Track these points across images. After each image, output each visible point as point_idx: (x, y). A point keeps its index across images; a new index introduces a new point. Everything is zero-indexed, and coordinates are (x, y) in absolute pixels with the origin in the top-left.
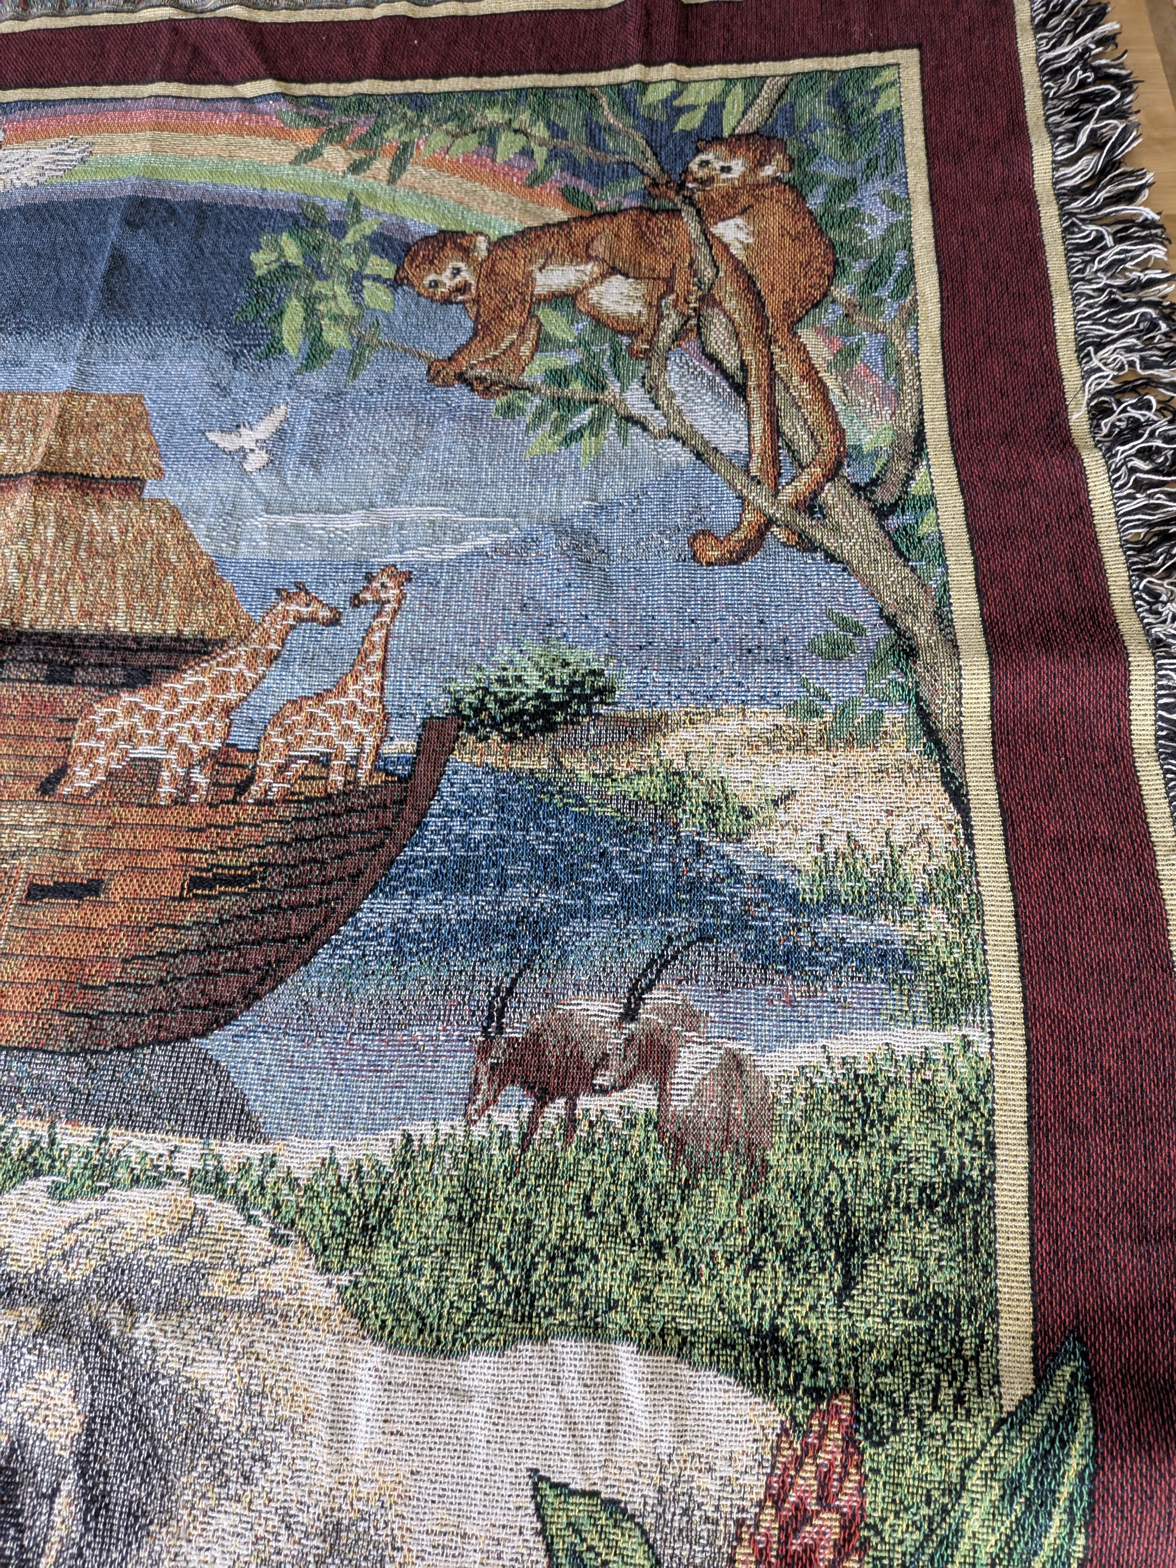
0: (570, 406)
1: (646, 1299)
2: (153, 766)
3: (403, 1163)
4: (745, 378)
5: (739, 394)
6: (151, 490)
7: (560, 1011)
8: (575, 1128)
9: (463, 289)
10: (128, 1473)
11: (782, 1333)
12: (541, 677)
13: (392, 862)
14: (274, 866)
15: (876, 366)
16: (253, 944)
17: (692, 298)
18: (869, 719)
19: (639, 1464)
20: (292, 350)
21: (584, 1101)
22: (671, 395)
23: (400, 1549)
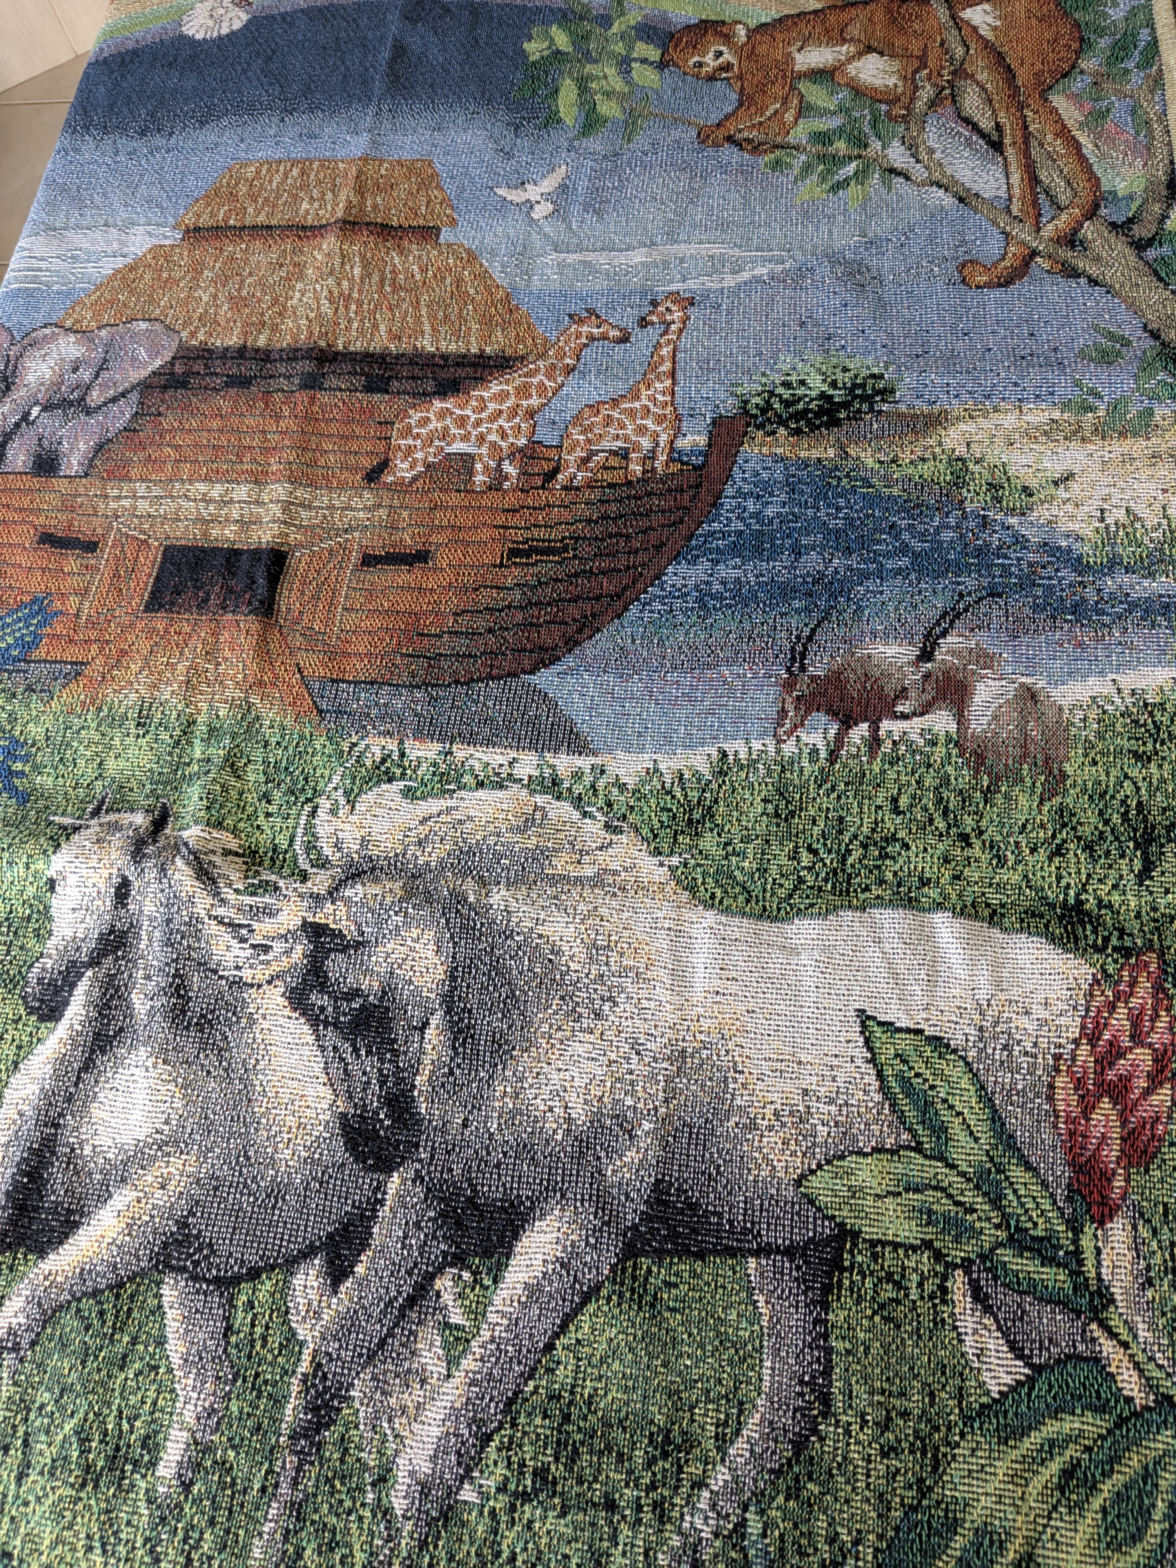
0: (837, 161)
1: (957, 877)
2: (467, 460)
3: (720, 773)
4: (1001, 136)
5: (996, 150)
6: (446, 235)
7: (859, 653)
8: (879, 746)
9: (727, 67)
10: (490, 1010)
11: (1087, 907)
12: (824, 381)
13: (692, 536)
14: (584, 538)
15: (1126, 125)
16: (569, 601)
17: (945, 72)
18: (1140, 414)
19: (959, 1008)
20: (569, 121)
21: (886, 725)
22: (931, 151)
23: (742, 1072)
